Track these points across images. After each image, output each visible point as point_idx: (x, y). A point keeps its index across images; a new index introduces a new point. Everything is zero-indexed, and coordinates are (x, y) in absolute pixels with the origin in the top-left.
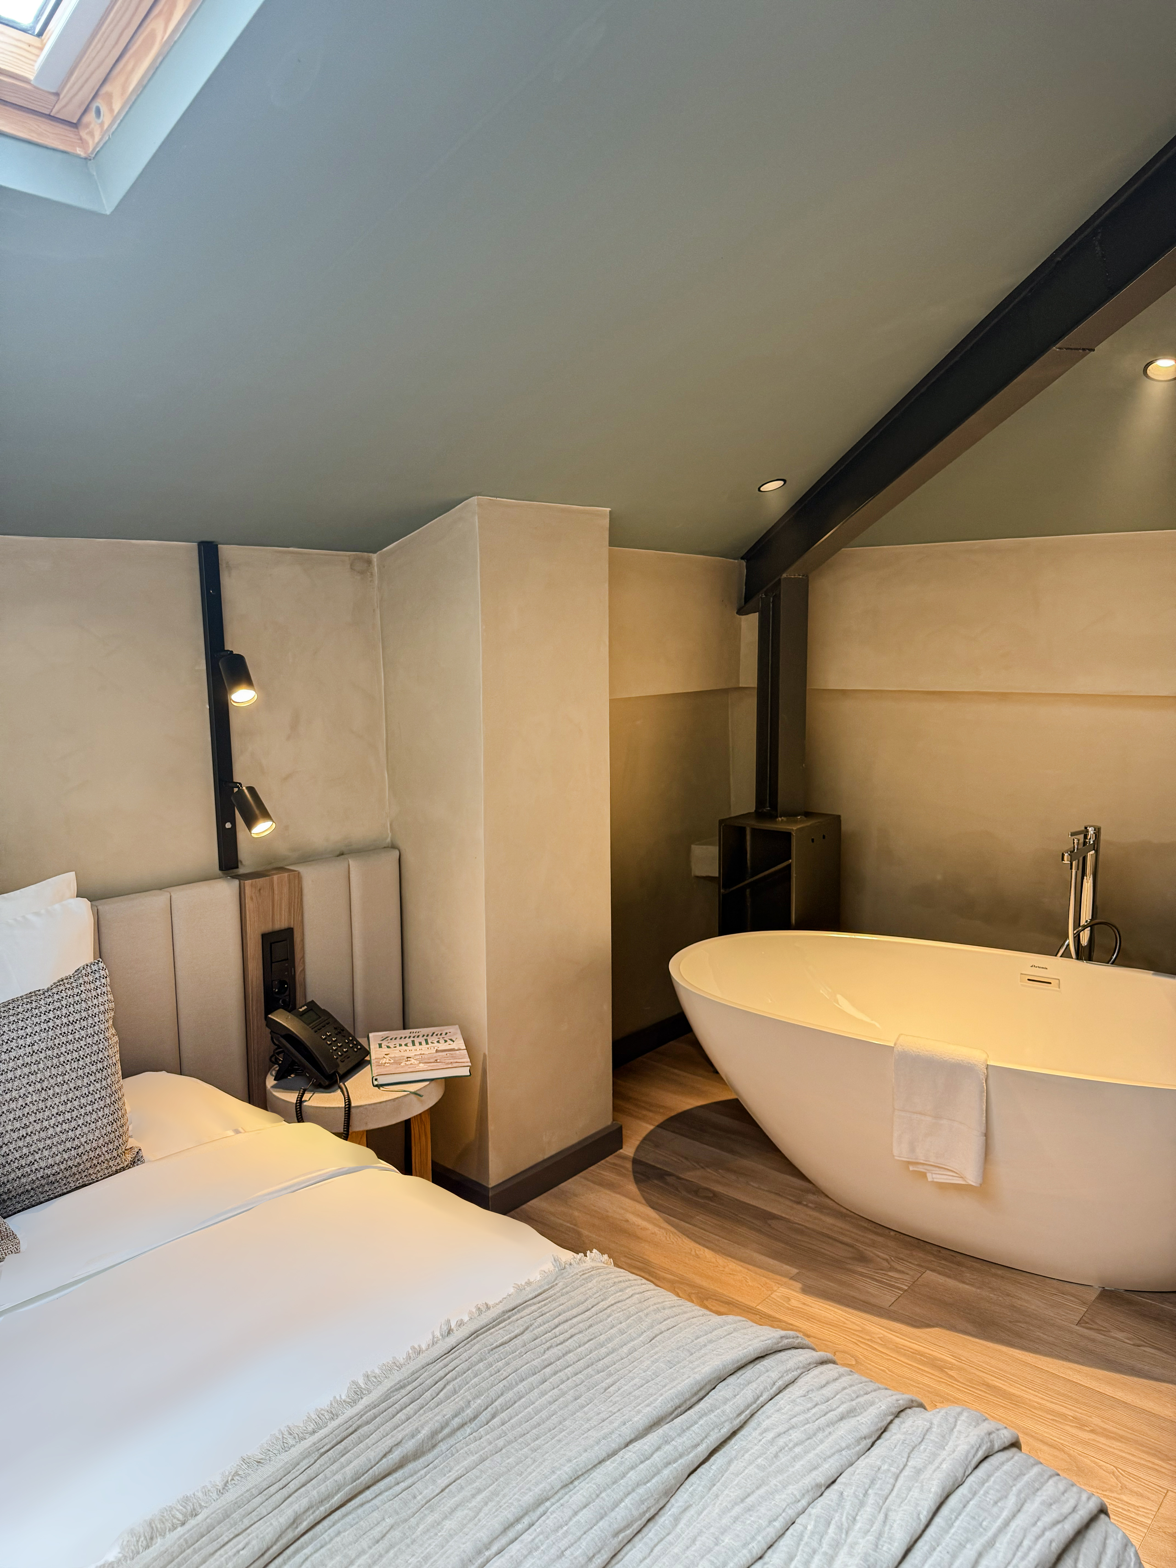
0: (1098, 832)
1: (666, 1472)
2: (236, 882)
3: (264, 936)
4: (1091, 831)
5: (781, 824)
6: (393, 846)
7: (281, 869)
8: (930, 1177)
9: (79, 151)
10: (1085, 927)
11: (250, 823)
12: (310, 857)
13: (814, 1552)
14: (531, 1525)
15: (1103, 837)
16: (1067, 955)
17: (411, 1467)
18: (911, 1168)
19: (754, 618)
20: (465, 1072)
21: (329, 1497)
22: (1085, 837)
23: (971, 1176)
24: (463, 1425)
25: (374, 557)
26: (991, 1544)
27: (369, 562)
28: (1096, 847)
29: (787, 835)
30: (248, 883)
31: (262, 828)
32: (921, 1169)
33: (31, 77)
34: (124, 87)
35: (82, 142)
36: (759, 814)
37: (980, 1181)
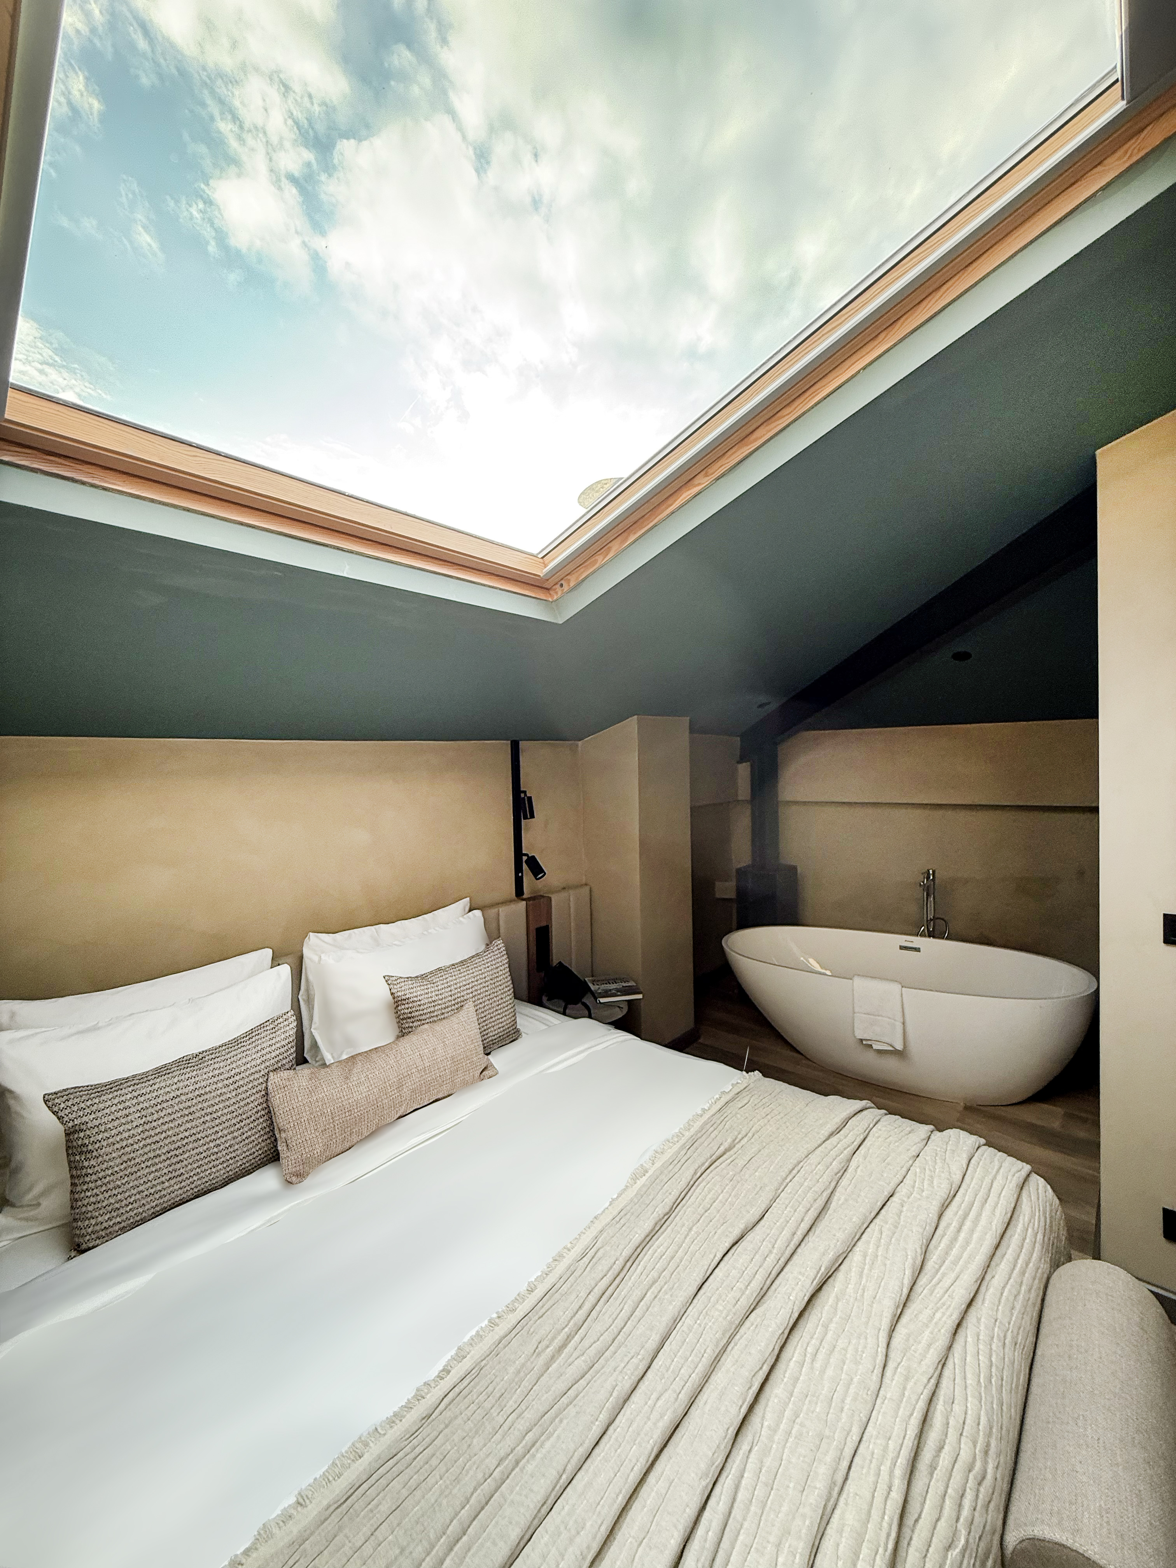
0: (934, 872)
1: (845, 1152)
2: (524, 903)
3: (537, 929)
4: (931, 872)
7: (543, 898)
8: (875, 1047)
9: (550, 600)
10: (931, 920)
12: (557, 891)
13: (924, 1179)
14: (799, 1171)
15: (937, 875)
16: (923, 935)
17: (728, 1154)
18: (864, 1042)
19: (748, 765)
20: (640, 996)
21: (703, 1164)
22: (928, 875)
23: (897, 1045)
24: (743, 1138)
25: (580, 743)
26: (995, 1177)
27: (577, 746)
28: (933, 880)
30: (527, 902)
32: (869, 1043)
33: (542, 575)
35: (554, 594)
36: (754, 865)
37: (902, 1047)
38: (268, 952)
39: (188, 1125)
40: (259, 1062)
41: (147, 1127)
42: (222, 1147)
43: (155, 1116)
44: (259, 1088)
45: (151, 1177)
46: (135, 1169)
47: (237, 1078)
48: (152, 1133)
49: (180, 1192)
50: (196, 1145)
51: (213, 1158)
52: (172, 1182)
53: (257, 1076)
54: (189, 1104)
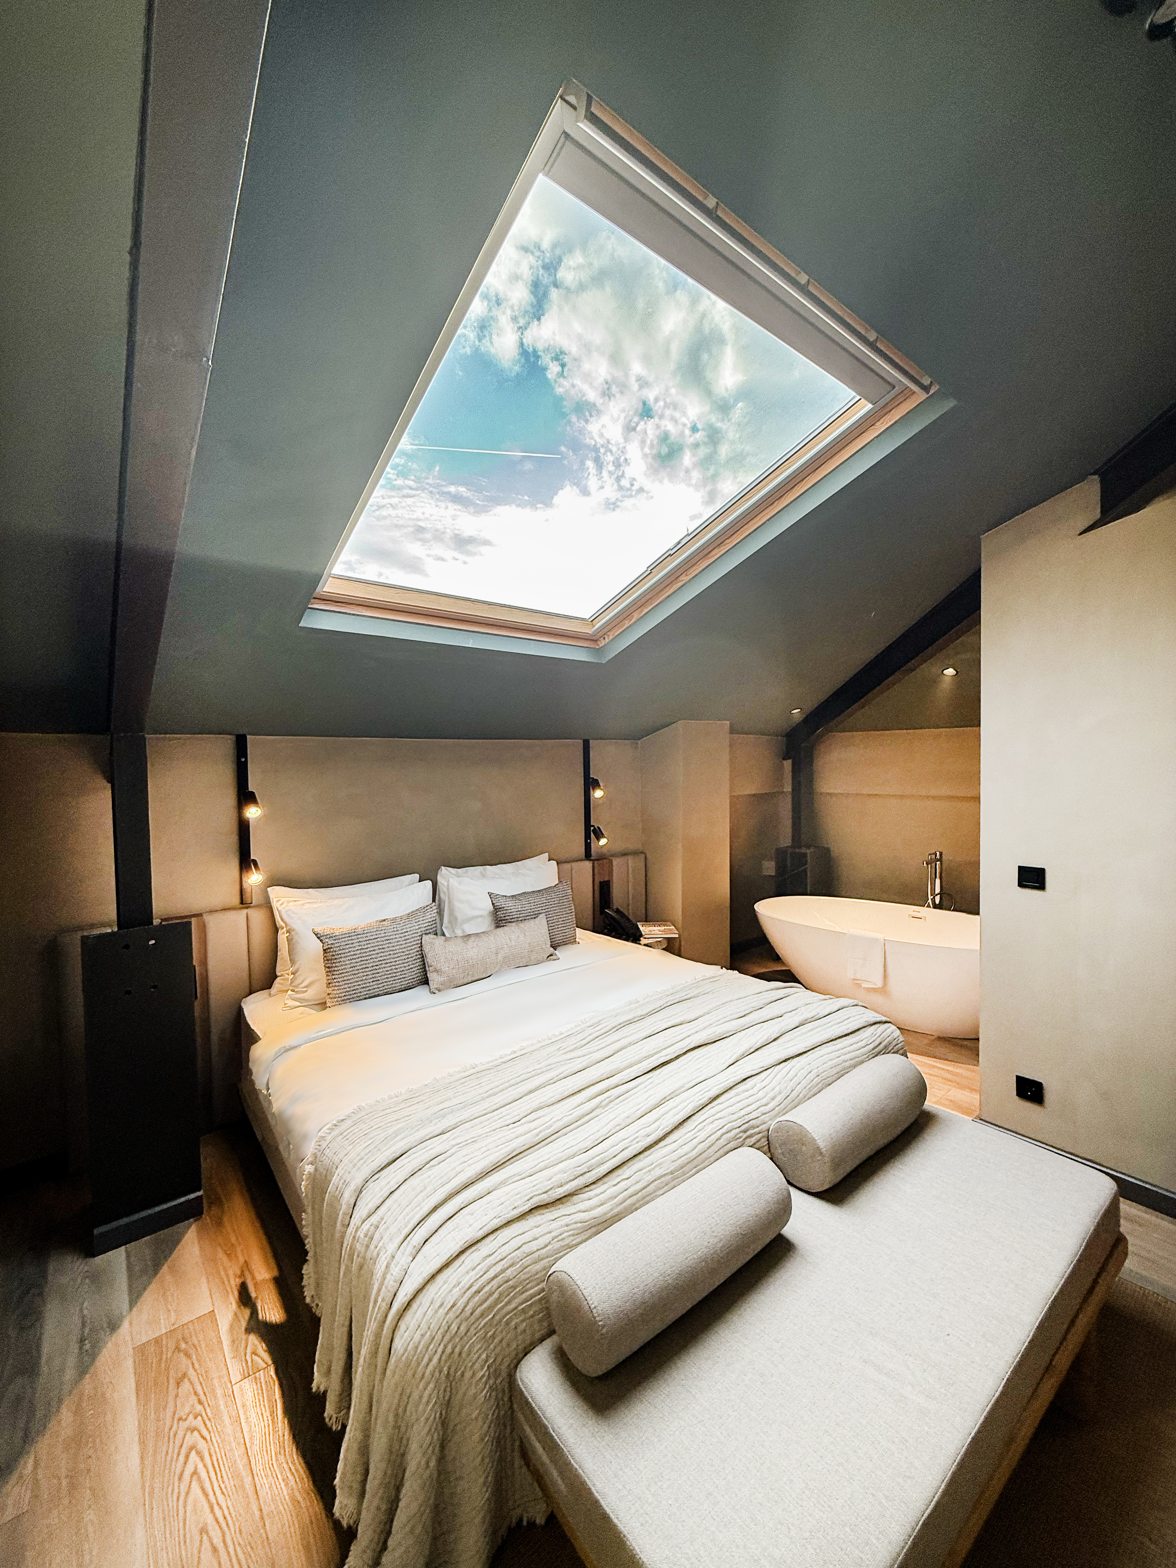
2: (591, 862)
3: (601, 883)
4: (938, 853)
5: (803, 850)
6: (642, 853)
7: (606, 858)
8: (863, 986)
10: (937, 895)
11: (598, 839)
12: (614, 855)
15: (942, 855)
16: (929, 906)
18: (855, 982)
19: (790, 762)
20: (677, 936)
22: (936, 856)
23: (879, 984)
25: (639, 742)
27: (637, 744)
28: (940, 860)
29: (805, 855)
30: (596, 862)
31: (603, 842)
32: (859, 982)
33: (589, 633)
34: (614, 634)
35: (598, 645)
36: (793, 847)
37: (882, 986)
38: (417, 876)
39: (382, 954)
40: (417, 927)
41: (362, 951)
42: (398, 970)
43: (366, 947)
44: (417, 942)
45: (364, 978)
46: (357, 972)
47: (406, 934)
48: (365, 955)
49: (378, 990)
50: (386, 965)
51: (394, 975)
52: (374, 983)
53: (416, 935)
54: (382, 943)
